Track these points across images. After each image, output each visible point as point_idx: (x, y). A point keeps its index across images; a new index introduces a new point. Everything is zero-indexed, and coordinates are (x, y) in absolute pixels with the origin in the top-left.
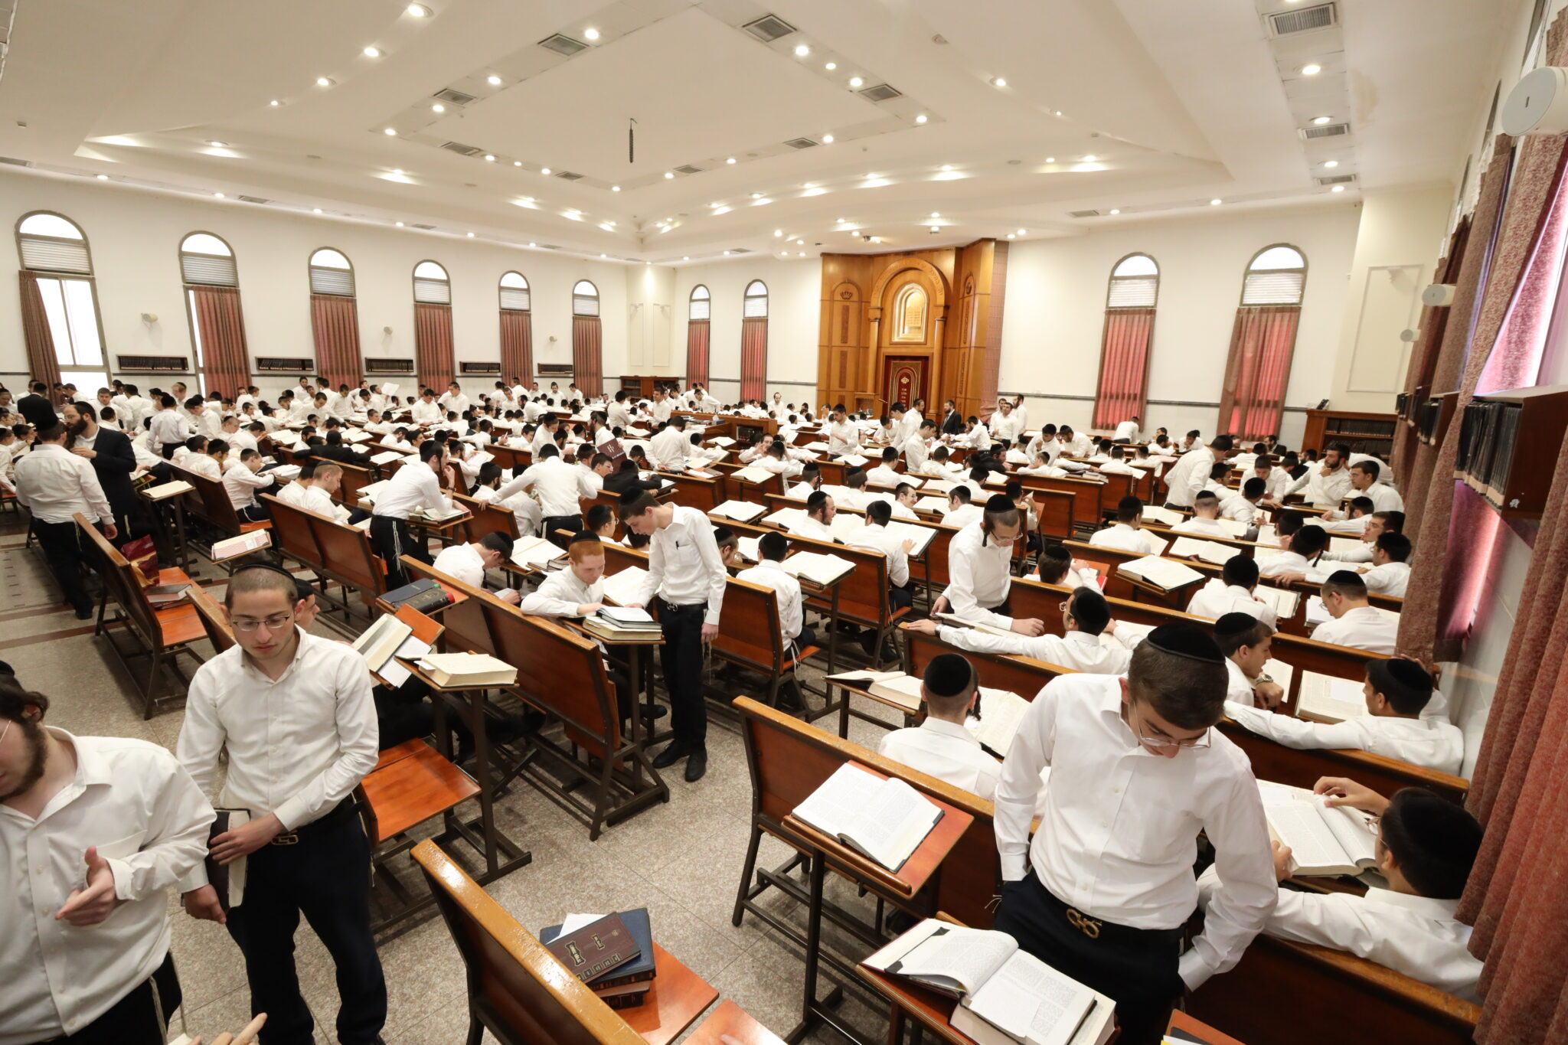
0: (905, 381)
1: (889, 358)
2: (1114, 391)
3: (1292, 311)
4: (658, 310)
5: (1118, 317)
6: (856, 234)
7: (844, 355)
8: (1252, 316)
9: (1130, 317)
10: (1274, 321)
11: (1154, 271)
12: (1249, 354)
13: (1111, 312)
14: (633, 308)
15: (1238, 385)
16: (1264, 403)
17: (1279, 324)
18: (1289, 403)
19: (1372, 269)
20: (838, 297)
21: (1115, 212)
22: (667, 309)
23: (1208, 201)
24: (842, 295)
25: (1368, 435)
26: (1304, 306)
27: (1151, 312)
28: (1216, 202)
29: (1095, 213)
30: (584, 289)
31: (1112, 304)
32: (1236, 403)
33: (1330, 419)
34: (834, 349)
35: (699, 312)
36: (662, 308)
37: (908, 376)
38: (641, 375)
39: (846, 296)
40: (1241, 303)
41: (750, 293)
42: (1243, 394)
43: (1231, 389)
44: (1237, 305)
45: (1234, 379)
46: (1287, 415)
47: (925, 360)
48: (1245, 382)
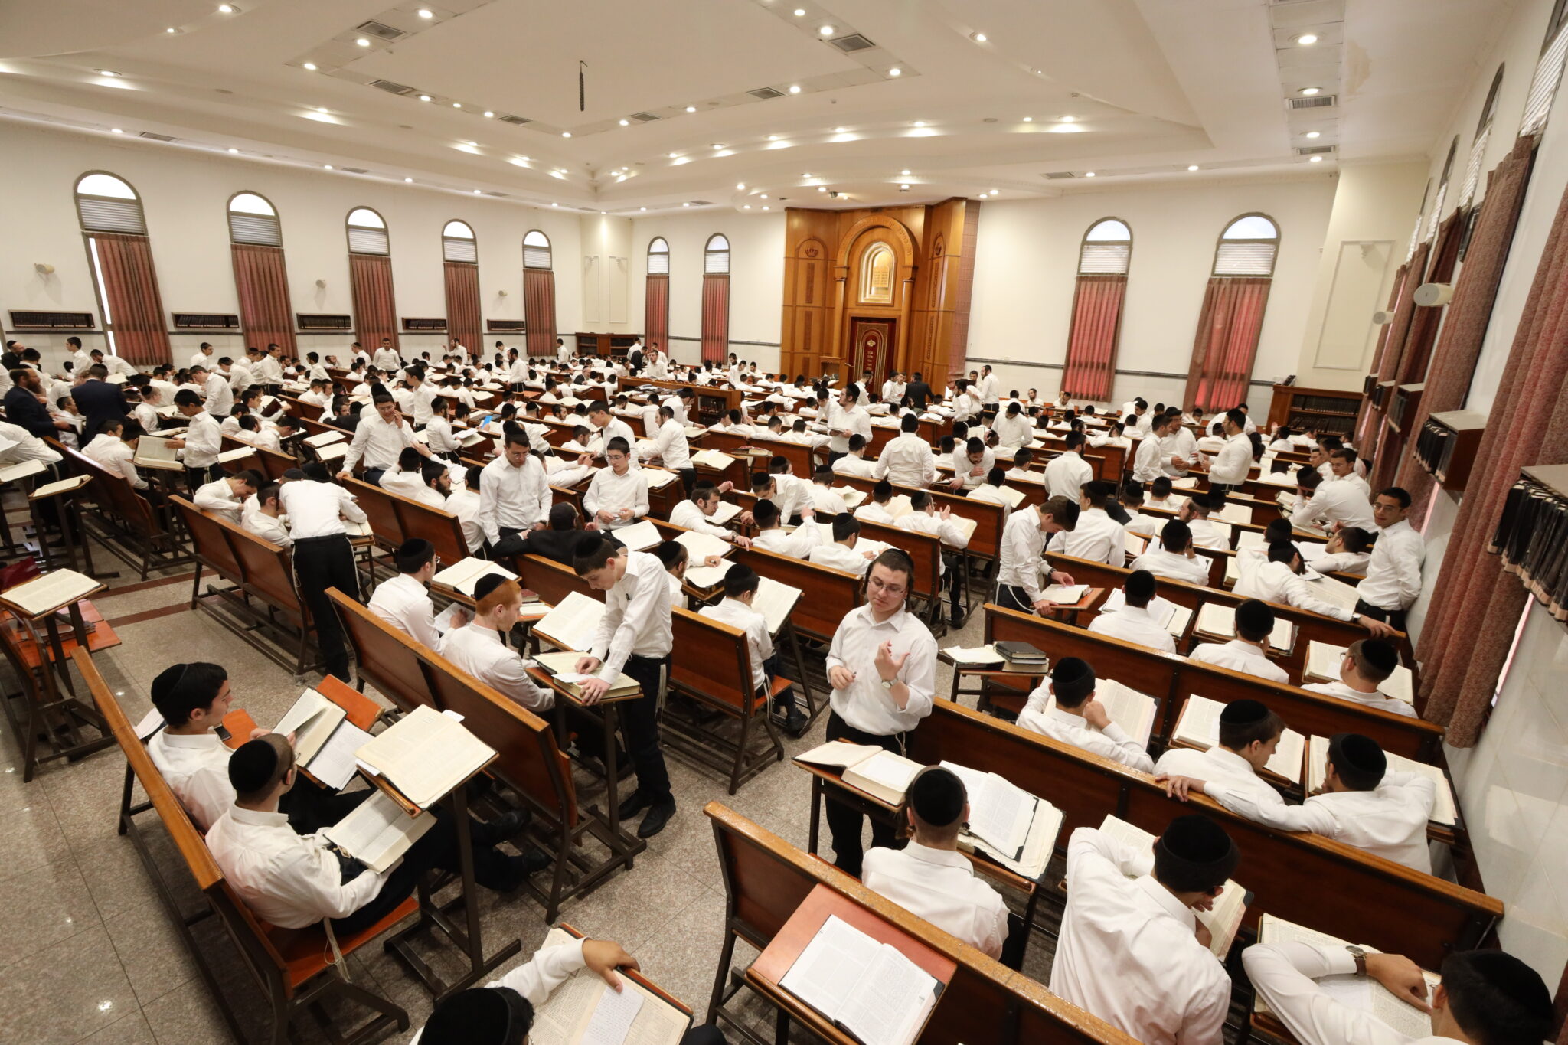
0: (871, 343)
1: (855, 320)
2: (1083, 359)
3: (1262, 283)
4: (614, 262)
5: (1089, 284)
6: (822, 190)
7: (808, 316)
8: (1223, 287)
9: (1102, 284)
10: (1244, 292)
11: (1126, 237)
12: (1218, 326)
13: (1083, 278)
14: (587, 261)
15: (1207, 357)
16: (1231, 376)
17: (1249, 295)
18: (1255, 377)
19: (1344, 243)
20: (803, 255)
21: (1090, 175)
22: (624, 262)
23: (1186, 167)
24: (807, 252)
25: (1332, 412)
26: (1274, 278)
27: (1122, 279)
28: (1193, 169)
29: (1070, 175)
30: (536, 239)
31: (1084, 270)
32: (1204, 375)
33: (1295, 396)
34: (798, 309)
35: (658, 266)
36: (619, 260)
37: (875, 339)
38: (597, 332)
39: (812, 253)
40: (1213, 274)
41: (710, 248)
42: (1211, 367)
43: (1199, 360)
44: (1209, 275)
45: (1202, 351)
46: (1253, 389)
47: (892, 322)
48: (1213, 354)
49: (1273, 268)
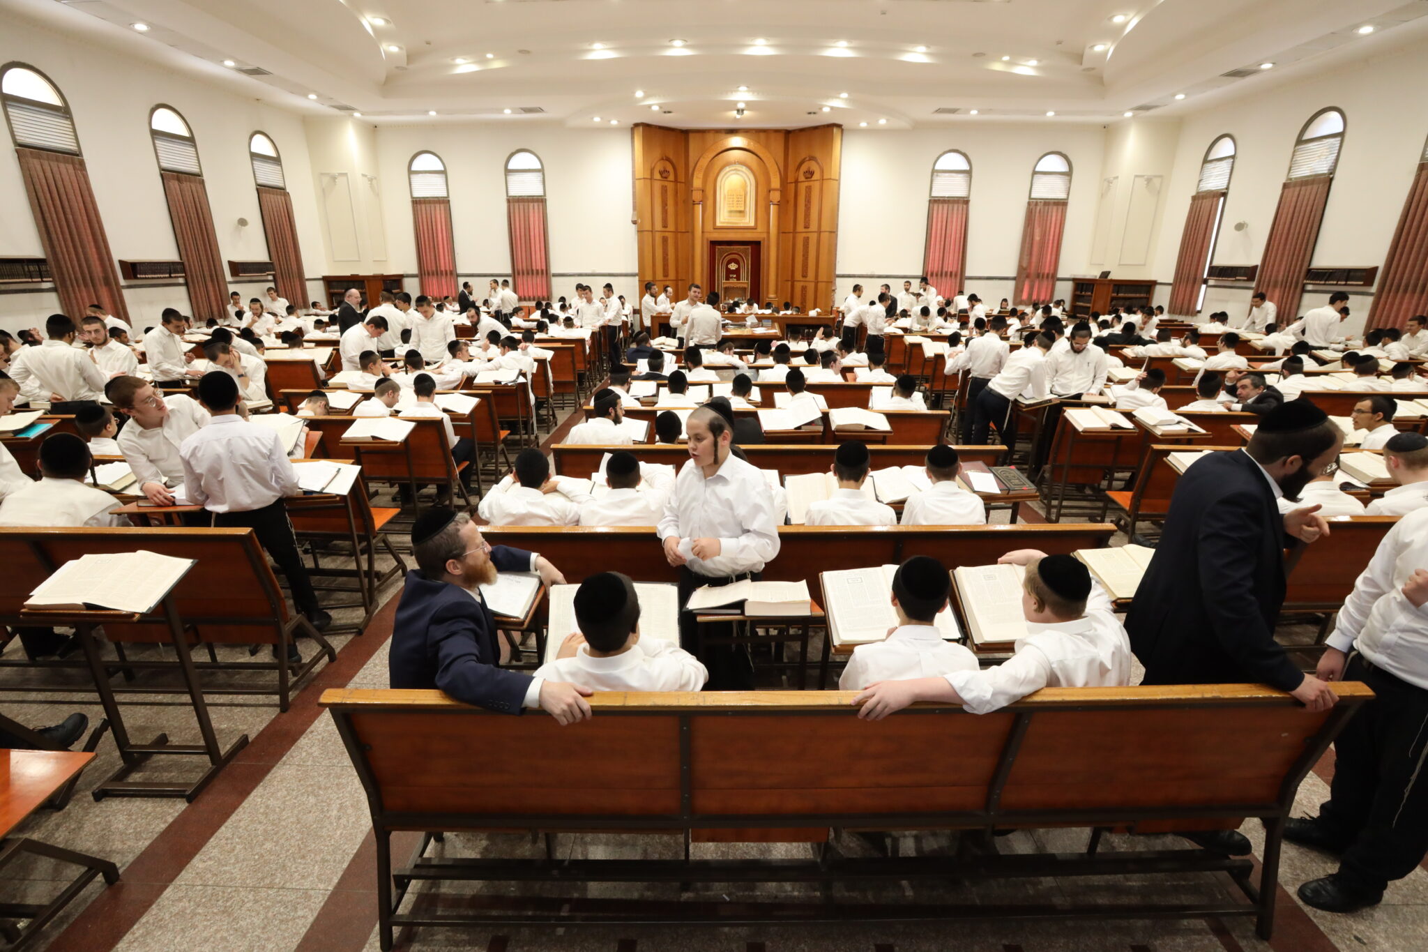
0: (733, 266)
1: (714, 244)
2: (935, 270)
3: (1062, 204)
5: (941, 206)
6: (655, 108)
7: (665, 240)
8: (1038, 208)
9: (950, 206)
11: (965, 167)
12: (1037, 238)
13: (934, 201)
14: (326, 180)
15: (1030, 263)
17: (1054, 212)
18: (1060, 275)
19: (1136, 176)
20: (657, 176)
21: (974, 112)
23: (1045, 113)
24: (661, 173)
26: (1070, 201)
27: (965, 201)
28: (1050, 114)
29: (953, 111)
30: (261, 145)
31: (934, 194)
32: (1028, 276)
34: (657, 234)
35: (429, 188)
37: (737, 262)
39: (664, 174)
40: (1030, 198)
41: (511, 166)
42: (1033, 270)
43: (1025, 265)
44: (1027, 200)
45: (1026, 258)
46: (1058, 284)
47: (756, 246)
48: (1034, 259)
49: (1068, 194)
